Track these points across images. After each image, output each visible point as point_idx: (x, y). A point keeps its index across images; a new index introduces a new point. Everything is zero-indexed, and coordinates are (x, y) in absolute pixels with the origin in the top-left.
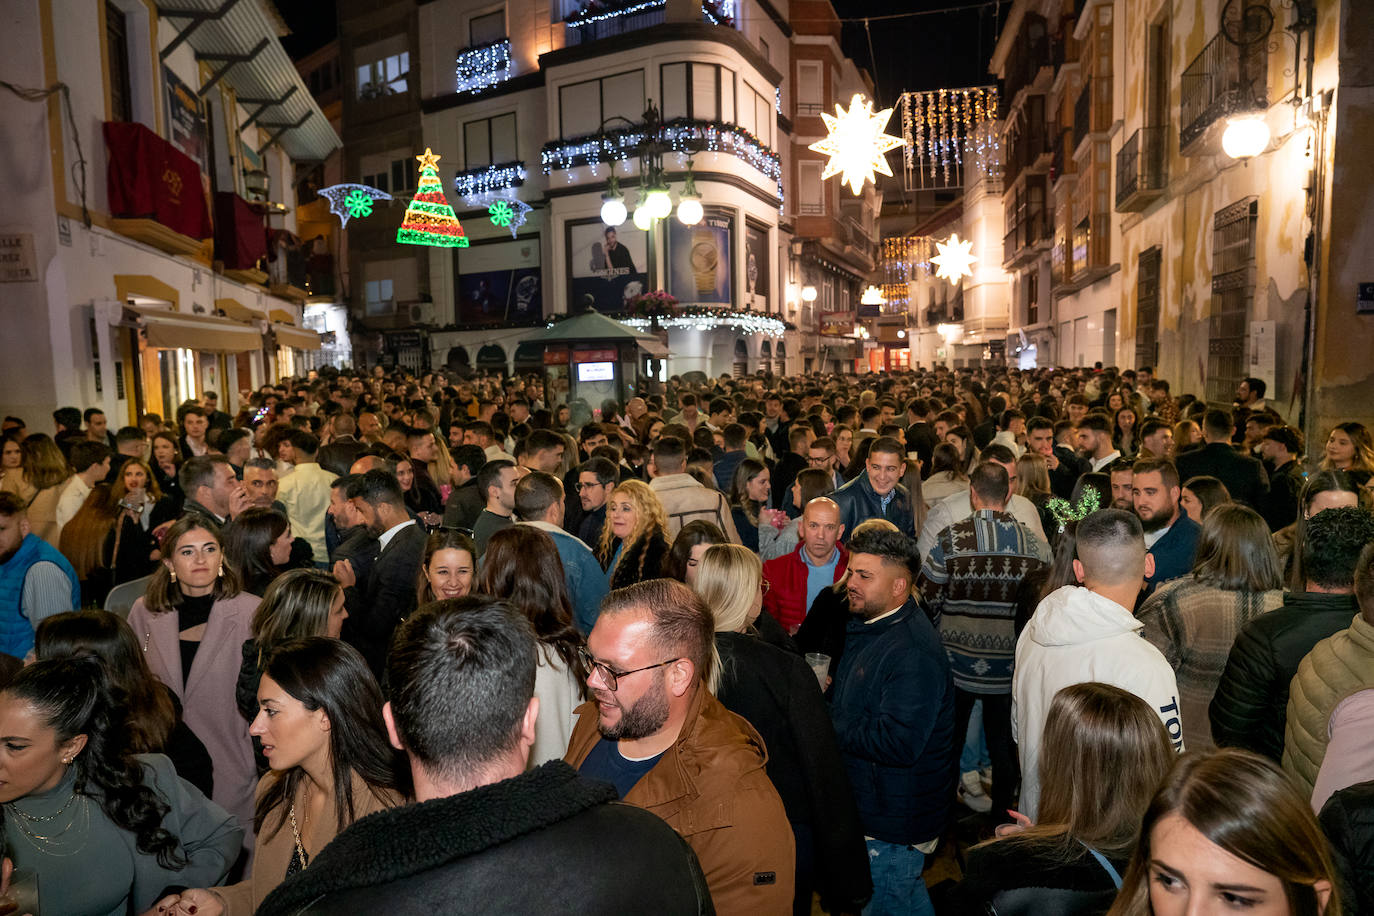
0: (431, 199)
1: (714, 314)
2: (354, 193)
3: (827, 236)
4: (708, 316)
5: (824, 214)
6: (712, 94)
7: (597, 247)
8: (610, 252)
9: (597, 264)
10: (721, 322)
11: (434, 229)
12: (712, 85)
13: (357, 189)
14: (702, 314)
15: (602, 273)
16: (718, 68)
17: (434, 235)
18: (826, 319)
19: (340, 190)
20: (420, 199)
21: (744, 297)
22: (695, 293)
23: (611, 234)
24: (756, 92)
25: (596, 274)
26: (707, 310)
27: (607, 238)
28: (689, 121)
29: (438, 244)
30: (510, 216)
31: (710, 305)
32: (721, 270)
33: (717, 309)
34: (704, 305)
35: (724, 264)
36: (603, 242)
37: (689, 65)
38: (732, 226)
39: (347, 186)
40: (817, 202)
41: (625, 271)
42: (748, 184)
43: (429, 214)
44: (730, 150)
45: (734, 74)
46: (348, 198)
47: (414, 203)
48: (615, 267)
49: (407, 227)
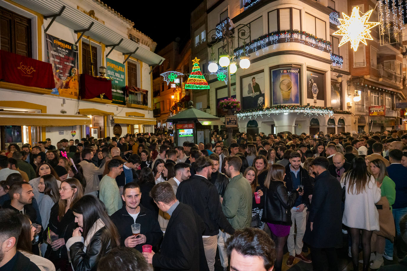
0: (196, 74)
1: (289, 108)
2: (171, 74)
3: (367, 75)
4: (286, 109)
5: (365, 66)
6: (288, 20)
7: (250, 85)
8: (253, 86)
9: (250, 92)
10: (292, 111)
11: (198, 84)
12: (288, 16)
13: (172, 72)
14: (283, 108)
15: (251, 95)
16: (291, 9)
17: (197, 86)
18: (372, 109)
19: (167, 73)
20: (192, 74)
21: (306, 100)
22: (282, 100)
23: (254, 80)
24: (315, 17)
25: (249, 95)
26: (285, 106)
27: (253, 81)
28: (279, 32)
29: (199, 89)
30: (225, 77)
31: (286, 105)
32: (294, 90)
33: (290, 106)
34: (284, 105)
35: (296, 87)
36: (252, 83)
37: (278, 10)
38: (300, 72)
39: (169, 72)
40: (363, 61)
41: (258, 93)
42: (308, 54)
43: (196, 79)
44: (296, 41)
45: (300, 11)
46: (169, 76)
47: (191, 75)
48: (255, 92)
49: (188, 83)
